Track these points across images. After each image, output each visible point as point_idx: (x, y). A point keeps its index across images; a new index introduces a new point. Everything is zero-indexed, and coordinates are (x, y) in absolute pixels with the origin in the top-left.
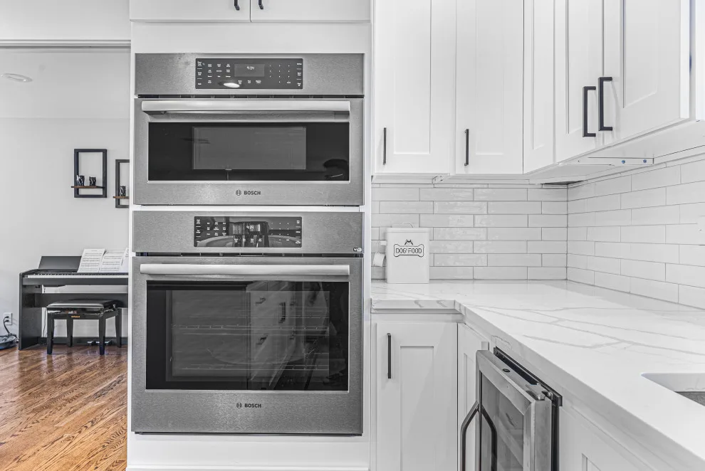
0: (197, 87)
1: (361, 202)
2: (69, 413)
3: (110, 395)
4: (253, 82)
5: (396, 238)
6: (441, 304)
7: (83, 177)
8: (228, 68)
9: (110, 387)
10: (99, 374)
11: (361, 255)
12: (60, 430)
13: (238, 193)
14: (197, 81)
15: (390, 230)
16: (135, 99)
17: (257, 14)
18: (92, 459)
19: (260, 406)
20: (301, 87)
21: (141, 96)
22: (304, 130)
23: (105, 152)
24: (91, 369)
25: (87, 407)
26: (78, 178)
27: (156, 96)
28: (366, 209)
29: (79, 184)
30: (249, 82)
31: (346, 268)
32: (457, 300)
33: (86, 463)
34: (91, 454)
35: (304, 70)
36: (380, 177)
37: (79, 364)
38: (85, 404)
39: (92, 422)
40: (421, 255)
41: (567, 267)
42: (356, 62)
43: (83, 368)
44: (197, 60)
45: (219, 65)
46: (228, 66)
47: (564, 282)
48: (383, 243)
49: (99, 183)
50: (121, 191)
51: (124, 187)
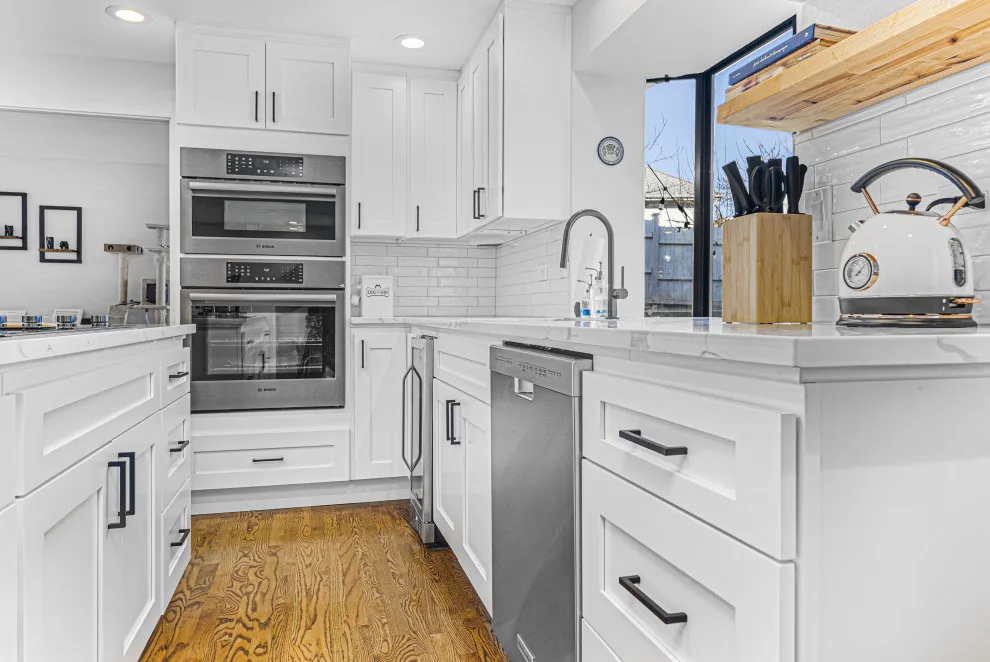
0: (228, 173)
1: (342, 254)
4: (268, 171)
5: (368, 283)
8: (250, 161)
11: (343, 289)
13: (258, 246)
14: (228, 169)
15: (364, 277)
17: (270, 125)
19: (275, 390)
22: (304, 206)
23: (24, 196)
27: (195, 178)
28: (347, 259)
30: (265, 171)
31: (332, 297)
35: (304, 165)
36: (355, 237)
40: (387, 295)
41: (495, 307)
42: (340, 162)
44: (228, 154)
45: (244, 159)
46: (250, 159)
48: (359, 287)
49: (18, 232)
50: (46, 243)
51: (52, 239)
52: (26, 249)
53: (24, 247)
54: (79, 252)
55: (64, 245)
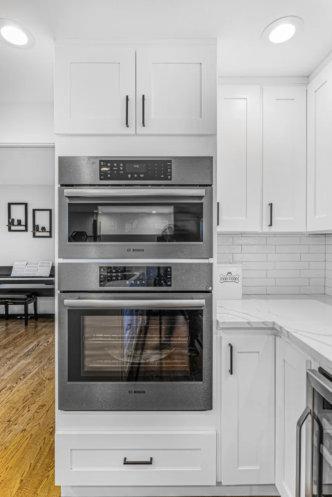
0: (101, 179)
1: (210, 256)
2: (9, 369)
3: (34, 354)
4: (139, 175)
6: (265, 324)
7: (13, 220)
8: (121, 167)
9: (33, 349)
10: (25, 339)
12: (4, 381)
13: (129, 250)
14: (101, 176)
16: (59, 188)
17: (141, 130)
18: (25, 403)
19: (144, 392)
20: (171, 179)
21: (62, 185)
23: (26, 205)
24: (20, 336)
25: (19, 364)
26: (10, 220)
27: (72, 185)
28: (214, 261)
29: (11, 223)
30: (136, 176)
31: (203, 302)
32: (276, 322)
33: (22, 406)
34: (25, 400)
35: (172, 168)
37: (13, 332)
38: (19, 362)
39: (24, 375)
40: (237, 281)
41: (325, 286)
43: (16, 335)
44: (100, 161)
45: (115, 165)
46: (121, 165)
47: (323, 295)
49: (23, 223)
50: (36, 228)
51: (38, 226)
52: (27, 231)
53: (26, 230)
54: (50, 232)
55: (43, 229)
